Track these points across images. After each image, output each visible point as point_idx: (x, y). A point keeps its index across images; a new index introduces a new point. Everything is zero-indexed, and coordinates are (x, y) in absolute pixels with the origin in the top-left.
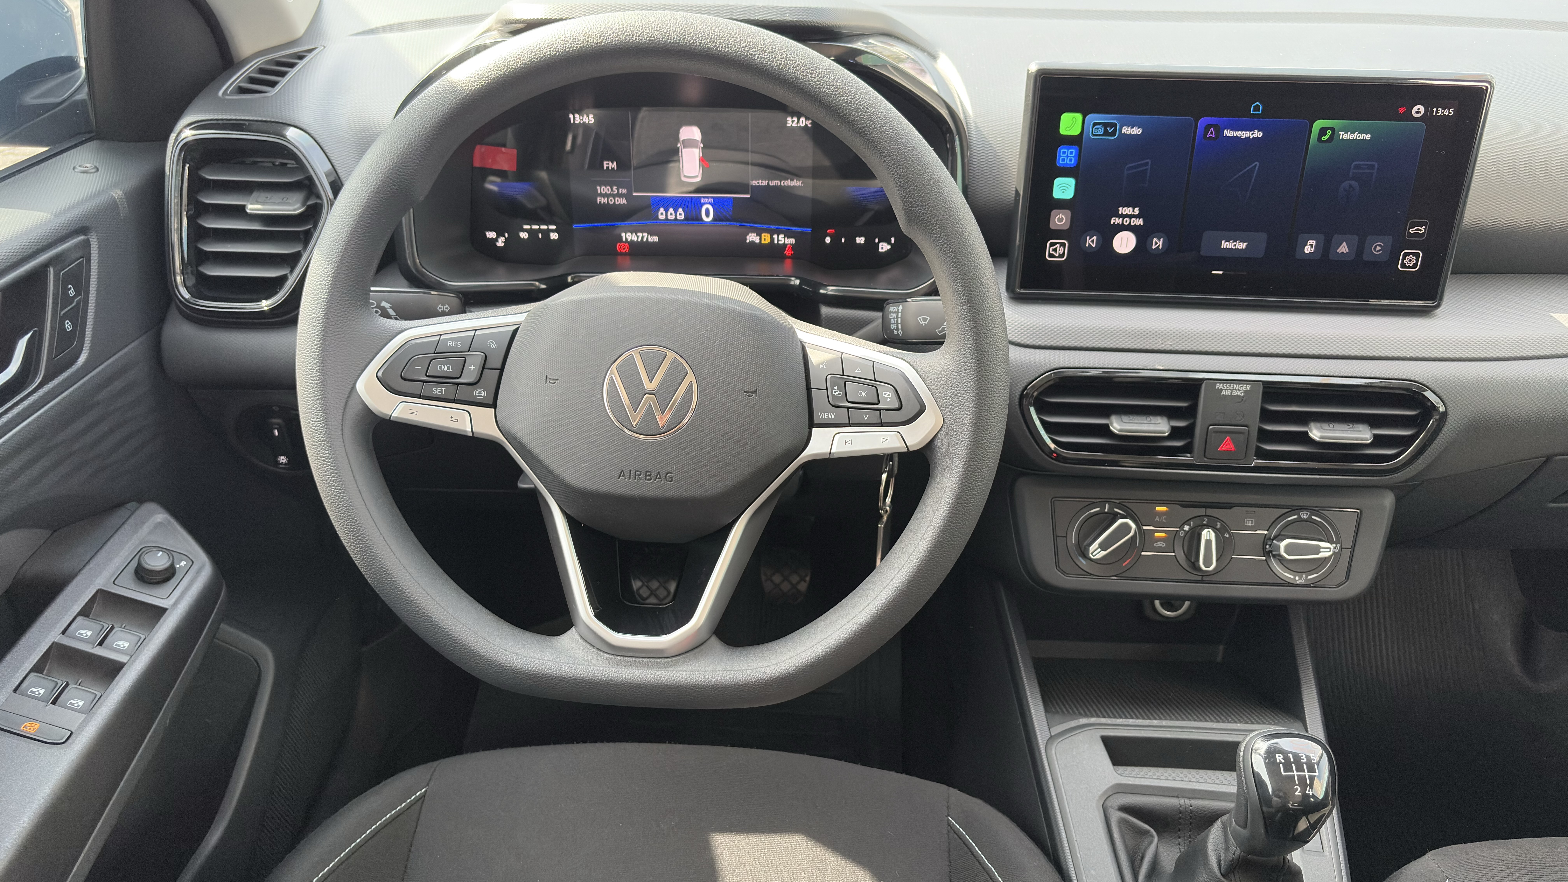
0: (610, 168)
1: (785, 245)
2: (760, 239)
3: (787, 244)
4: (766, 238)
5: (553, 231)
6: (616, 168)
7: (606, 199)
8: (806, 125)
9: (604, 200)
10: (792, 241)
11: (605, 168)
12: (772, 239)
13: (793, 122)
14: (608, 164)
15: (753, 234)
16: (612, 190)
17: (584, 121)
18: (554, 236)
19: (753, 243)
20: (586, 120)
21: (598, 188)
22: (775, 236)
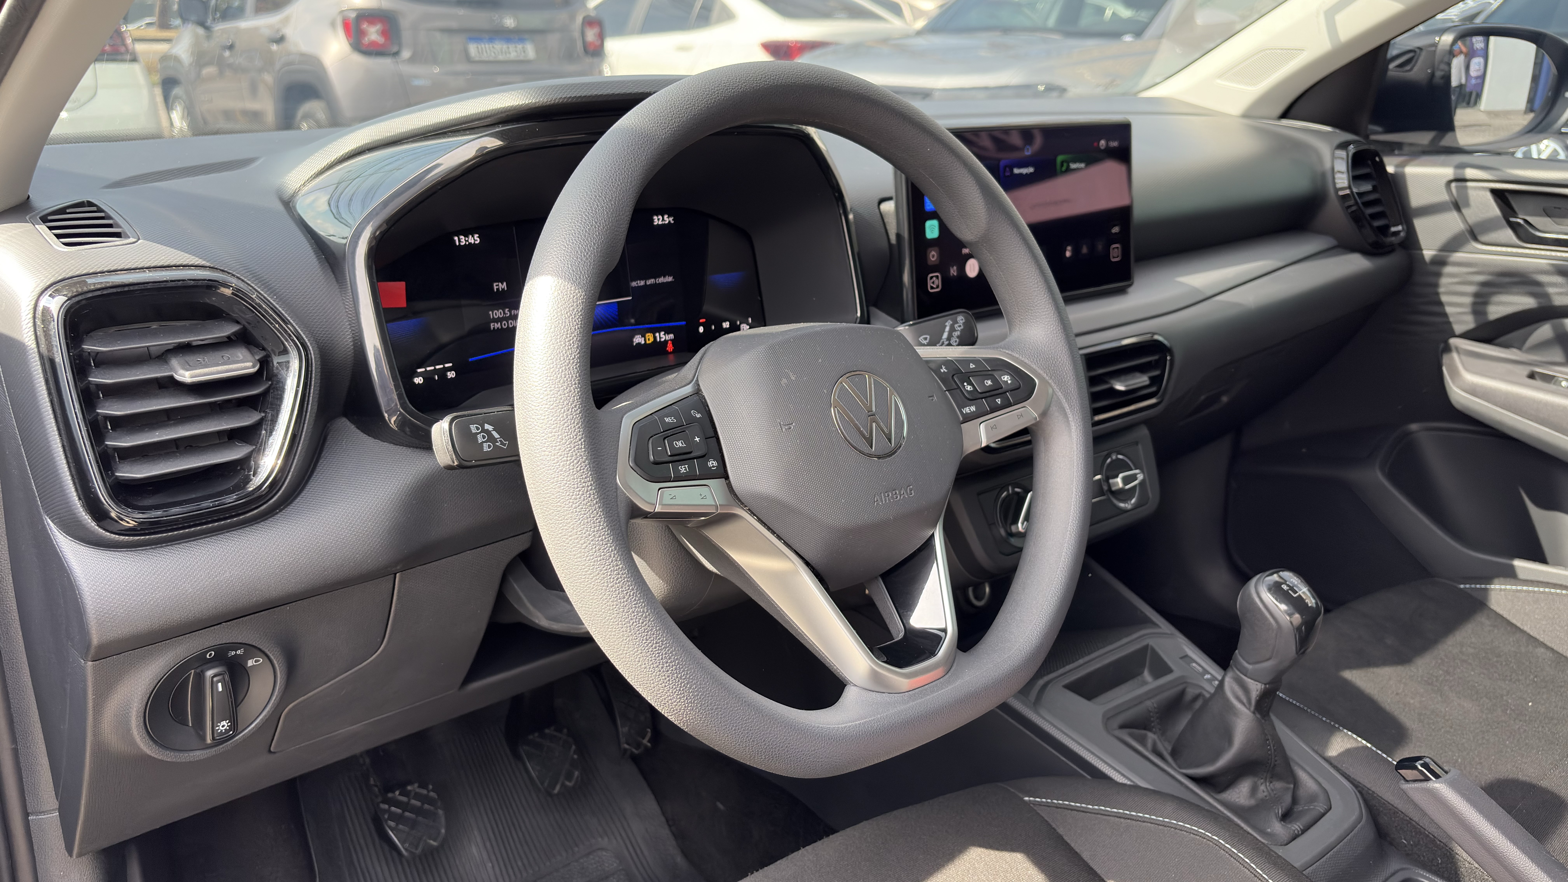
0: (501, 290)
1: (666, 342)
2: (645, 340)
3: (668, 341)
4: (650, 338)
5: (450, 369)
6: (506, 289)
7: (499, 324)
8: (669, 221)
9: (498, 326)
10: (671, 336)
11: (495, 290)
12: (655, 338)
13: (658, 219)
14: (498, 285)
15: (638, 336)
16: (504, 313)
17: (470, 241)
18: (451, 375)
19: (639, 344)
20: (471, 240)
21: (491, 313)
22: (657, 335)
